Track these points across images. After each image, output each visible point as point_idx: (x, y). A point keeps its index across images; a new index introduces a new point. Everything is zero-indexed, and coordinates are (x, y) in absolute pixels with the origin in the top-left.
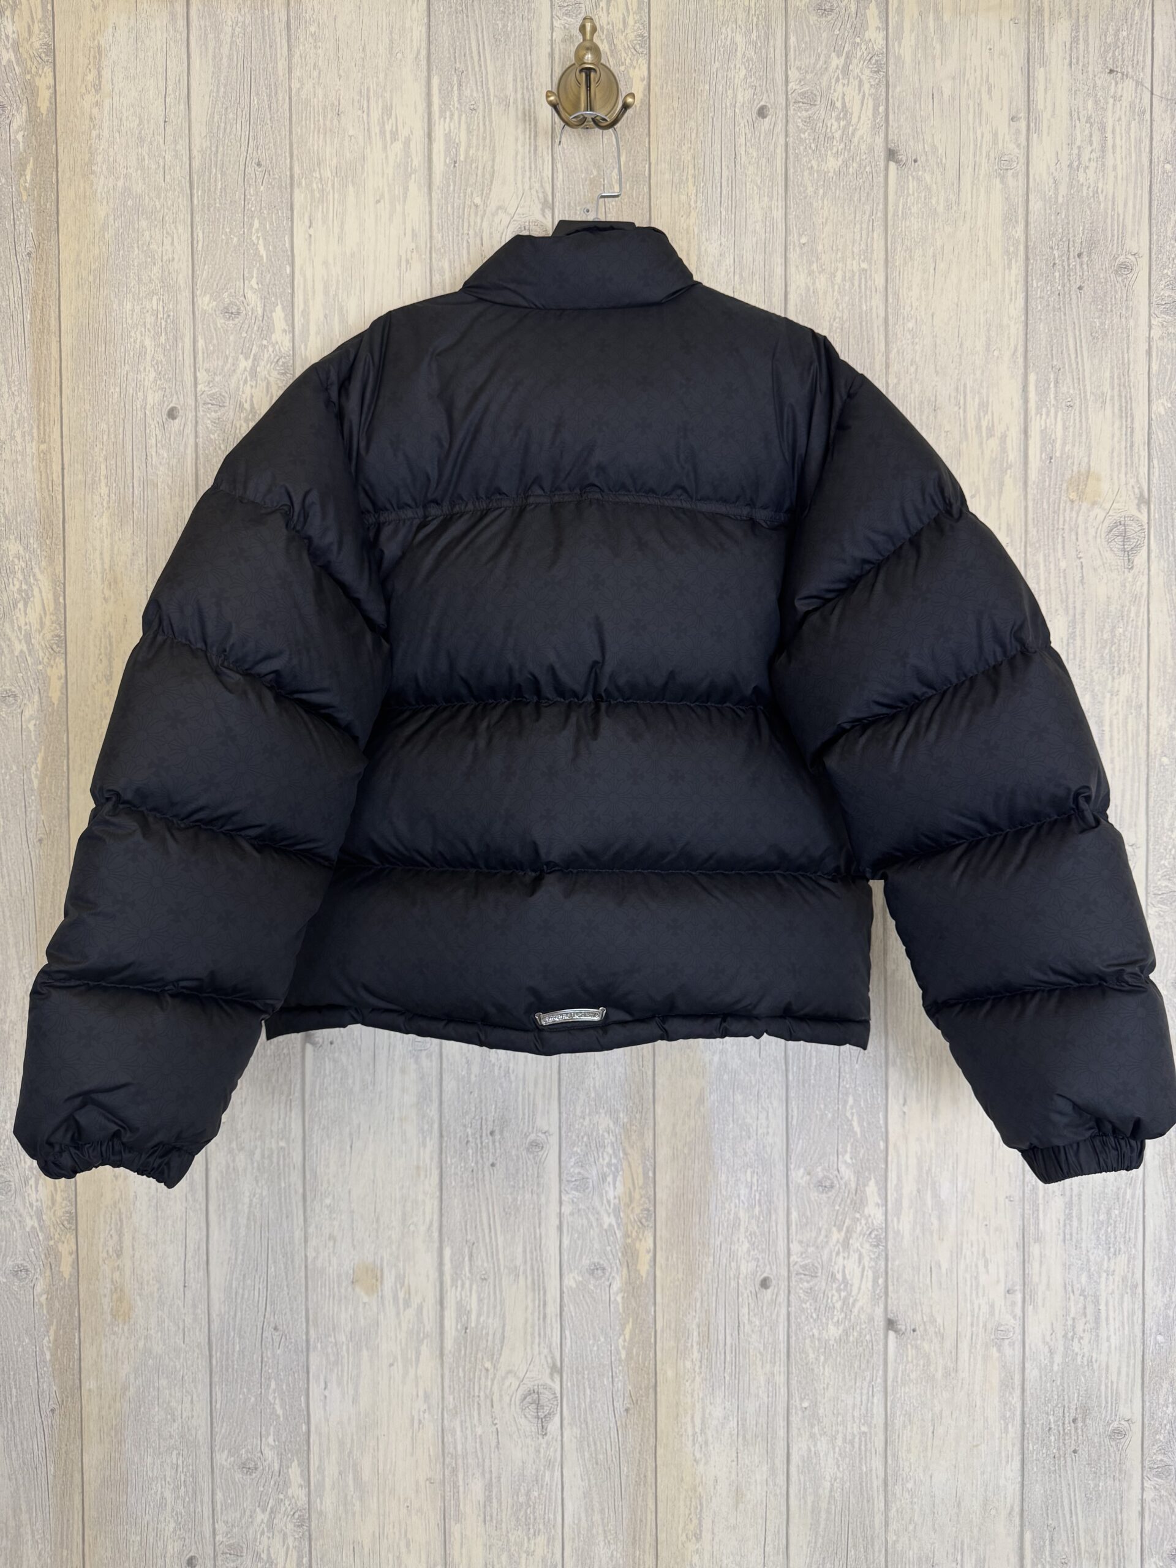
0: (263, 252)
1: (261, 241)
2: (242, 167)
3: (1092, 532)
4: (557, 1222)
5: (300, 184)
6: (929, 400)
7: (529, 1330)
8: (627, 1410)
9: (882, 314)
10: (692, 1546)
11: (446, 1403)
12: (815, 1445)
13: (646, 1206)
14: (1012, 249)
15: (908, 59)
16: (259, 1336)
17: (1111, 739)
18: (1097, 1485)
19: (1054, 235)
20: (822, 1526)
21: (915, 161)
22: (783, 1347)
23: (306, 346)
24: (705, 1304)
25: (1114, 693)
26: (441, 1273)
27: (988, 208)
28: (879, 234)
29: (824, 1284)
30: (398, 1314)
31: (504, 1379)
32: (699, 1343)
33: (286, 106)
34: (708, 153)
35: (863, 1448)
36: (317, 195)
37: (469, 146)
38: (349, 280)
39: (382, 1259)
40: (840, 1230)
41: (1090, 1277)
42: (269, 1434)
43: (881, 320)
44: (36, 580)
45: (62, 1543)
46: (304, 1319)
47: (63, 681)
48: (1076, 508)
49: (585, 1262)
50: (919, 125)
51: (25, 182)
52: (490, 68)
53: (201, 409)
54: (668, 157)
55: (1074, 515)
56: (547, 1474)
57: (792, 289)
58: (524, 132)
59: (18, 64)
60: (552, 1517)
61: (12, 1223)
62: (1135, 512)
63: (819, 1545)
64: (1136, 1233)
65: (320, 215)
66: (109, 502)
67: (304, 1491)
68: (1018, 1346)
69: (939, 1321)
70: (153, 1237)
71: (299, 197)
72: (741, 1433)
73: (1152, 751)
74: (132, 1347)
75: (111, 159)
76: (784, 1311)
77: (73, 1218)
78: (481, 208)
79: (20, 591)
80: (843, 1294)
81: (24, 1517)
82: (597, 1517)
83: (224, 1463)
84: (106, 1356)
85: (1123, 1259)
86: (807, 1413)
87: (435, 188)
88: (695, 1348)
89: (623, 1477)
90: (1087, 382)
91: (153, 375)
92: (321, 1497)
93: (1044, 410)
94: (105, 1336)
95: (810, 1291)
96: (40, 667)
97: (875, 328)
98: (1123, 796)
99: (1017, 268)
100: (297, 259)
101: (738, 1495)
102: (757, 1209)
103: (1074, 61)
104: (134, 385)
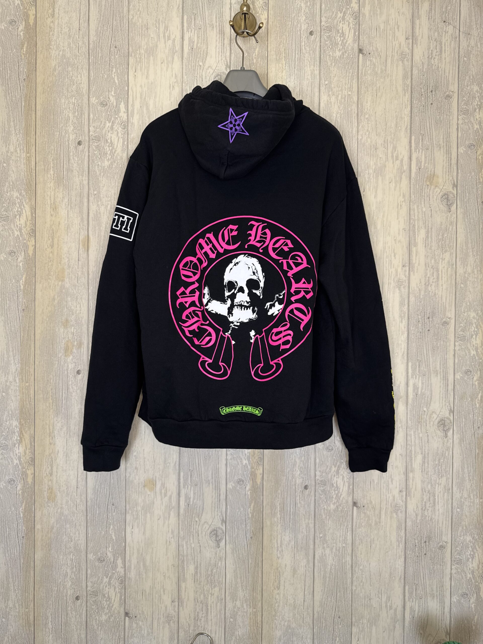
0: (117, 81)
1: (116, 77)
2: (109, 48)
3: (435, 197)
4: (225, 462)
5: (132, 55)
6: (374, 145)
7: (213, 505)
8: (251, 538)
9: (356, 112)
10: (276, 592)
11: (180, 534)
12: (325, 552)
13: (260, 456)
14: (406, 88)
15: (367, 15)
16: (106, 508)
17: (442, 277)
18: (434, 568)
19: (422, 83)
20: (327, 583)
21: (370, 54)
22: (312, 513)
23: (133, 118)
24: (283, 496)
25: (443, 259)
26: (179, 483)
27: (397, 73)
28: (355, 81)
29: (329, 488)
30: (162, 499)
31: (203, 525)
32: (280, 511)
33: (127, 25)
34: (290, 48)
35: (343, 552)
36: (138, 60)
37: (198, 43)
38: (150, 93)
39: (156, 477)
40: (335, 467)
41: (432, 486)
42: (109, 547)
43: (355, 115)
44: (24, 207)
45: (26, 590)
46: (124, 501)
47: (34, 247)
48: (429, 188)
49: (236, 478)
50: (371, 40)
51: (24, 51)
52: (207, 13)
53: (91, 142)
54: (275, 49)
55: (428, 190)
56: (220, 563)
57: (322, 101)
58: (219, 38)
59: (21, 5)
60: (221, 580)
61: (9, 462)
62: (451, 190)
63: (326, 591)
64: (449, 469)
65: (139, 68)
66: (54, 177)
67: (123, 570)
68: (404, 513)
69: (373, 503)
70: (65, 468)
71: (131, 60)
72: (296, 547)
73: (457, 282)
74: (55, 511)
75: (58, 44)
76: (313, 498)
77: (33, 460)
78: (202, 66)
79: (18, 211)
80: (336, 492)
81: (11, 580)
82: (239, 580)
83: (91, 558)
84: (45, 515)
85: (444, 479)
86: (321, 539)
87: (184, 58)
88: (279, 513)
89: (249, 564)
90: (434, 140)
91: (72, 128)
92: (130, 572)
93: (418, 150)
94: (45, 507)
95: (323, 491)
96: (25, 241)
97: (353, 117)
98: (446, 299)
99: (408, 96)
100: (130, 84)
101: (294, 571)
102: (303, 458)
103: (430, 17)
104: (64, 131)
